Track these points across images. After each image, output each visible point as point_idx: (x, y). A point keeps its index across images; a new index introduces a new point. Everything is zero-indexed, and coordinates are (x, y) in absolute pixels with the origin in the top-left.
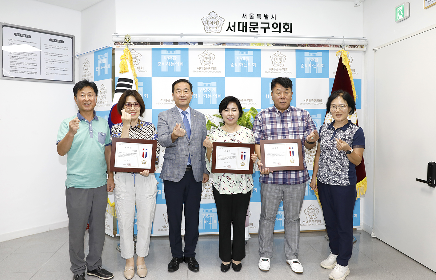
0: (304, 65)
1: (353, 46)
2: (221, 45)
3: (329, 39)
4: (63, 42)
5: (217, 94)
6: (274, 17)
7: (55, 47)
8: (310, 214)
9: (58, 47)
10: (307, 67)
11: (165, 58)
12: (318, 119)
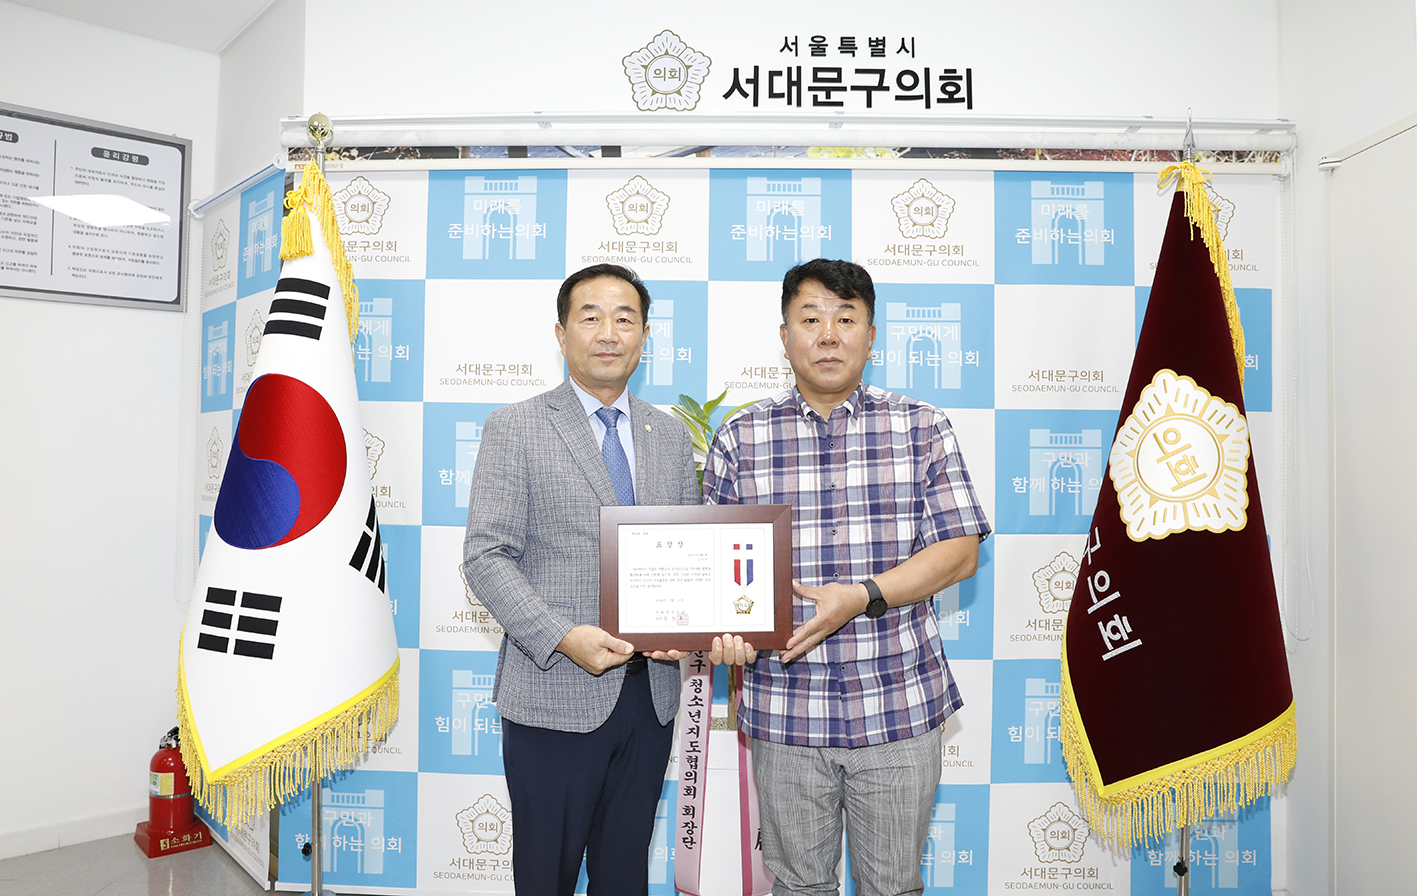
0: (1030, 232)
1: (1234, 156)
2: (694, 155)
3: (1133, 126)
4: (144, 160)
5: (677, 345)
6: (909, 48)
7: (112, 178)
8: (1053, 842)
9: (126, 180)
10: (1041, 241)
11: (478, 206)
12: (1087, 452)
